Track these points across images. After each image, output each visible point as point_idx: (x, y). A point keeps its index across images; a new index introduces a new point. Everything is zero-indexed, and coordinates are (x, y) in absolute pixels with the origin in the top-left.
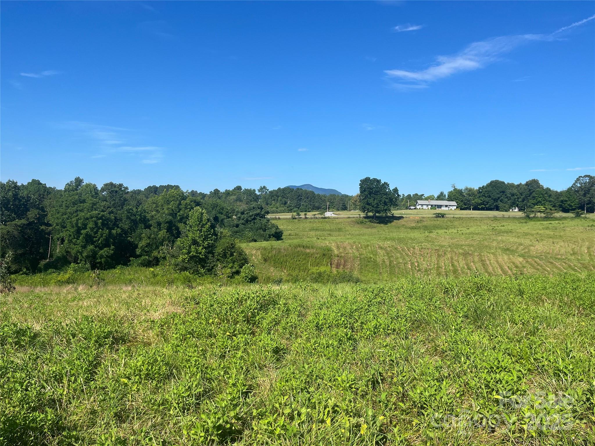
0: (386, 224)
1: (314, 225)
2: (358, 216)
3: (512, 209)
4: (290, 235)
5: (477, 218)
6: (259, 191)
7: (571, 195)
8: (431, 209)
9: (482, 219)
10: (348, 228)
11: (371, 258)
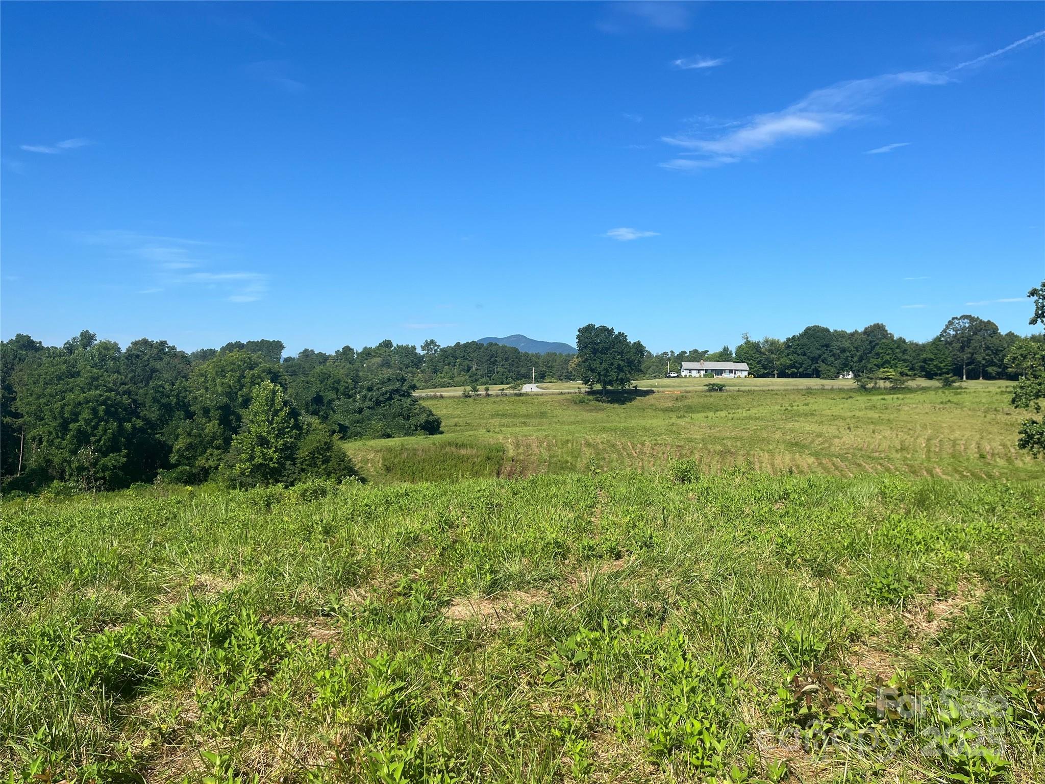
0: (623, 403)
1: (501, 408)
2: (577, 390)
3: (844, 375)
4: (456, 425)
5: (779, 390)
6: (423, 348)
7: (938, 350)
8: (705, 376)
9: (786, 393)
10: (558, 412)
11: (567, 462)
